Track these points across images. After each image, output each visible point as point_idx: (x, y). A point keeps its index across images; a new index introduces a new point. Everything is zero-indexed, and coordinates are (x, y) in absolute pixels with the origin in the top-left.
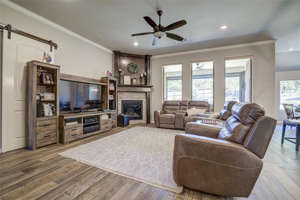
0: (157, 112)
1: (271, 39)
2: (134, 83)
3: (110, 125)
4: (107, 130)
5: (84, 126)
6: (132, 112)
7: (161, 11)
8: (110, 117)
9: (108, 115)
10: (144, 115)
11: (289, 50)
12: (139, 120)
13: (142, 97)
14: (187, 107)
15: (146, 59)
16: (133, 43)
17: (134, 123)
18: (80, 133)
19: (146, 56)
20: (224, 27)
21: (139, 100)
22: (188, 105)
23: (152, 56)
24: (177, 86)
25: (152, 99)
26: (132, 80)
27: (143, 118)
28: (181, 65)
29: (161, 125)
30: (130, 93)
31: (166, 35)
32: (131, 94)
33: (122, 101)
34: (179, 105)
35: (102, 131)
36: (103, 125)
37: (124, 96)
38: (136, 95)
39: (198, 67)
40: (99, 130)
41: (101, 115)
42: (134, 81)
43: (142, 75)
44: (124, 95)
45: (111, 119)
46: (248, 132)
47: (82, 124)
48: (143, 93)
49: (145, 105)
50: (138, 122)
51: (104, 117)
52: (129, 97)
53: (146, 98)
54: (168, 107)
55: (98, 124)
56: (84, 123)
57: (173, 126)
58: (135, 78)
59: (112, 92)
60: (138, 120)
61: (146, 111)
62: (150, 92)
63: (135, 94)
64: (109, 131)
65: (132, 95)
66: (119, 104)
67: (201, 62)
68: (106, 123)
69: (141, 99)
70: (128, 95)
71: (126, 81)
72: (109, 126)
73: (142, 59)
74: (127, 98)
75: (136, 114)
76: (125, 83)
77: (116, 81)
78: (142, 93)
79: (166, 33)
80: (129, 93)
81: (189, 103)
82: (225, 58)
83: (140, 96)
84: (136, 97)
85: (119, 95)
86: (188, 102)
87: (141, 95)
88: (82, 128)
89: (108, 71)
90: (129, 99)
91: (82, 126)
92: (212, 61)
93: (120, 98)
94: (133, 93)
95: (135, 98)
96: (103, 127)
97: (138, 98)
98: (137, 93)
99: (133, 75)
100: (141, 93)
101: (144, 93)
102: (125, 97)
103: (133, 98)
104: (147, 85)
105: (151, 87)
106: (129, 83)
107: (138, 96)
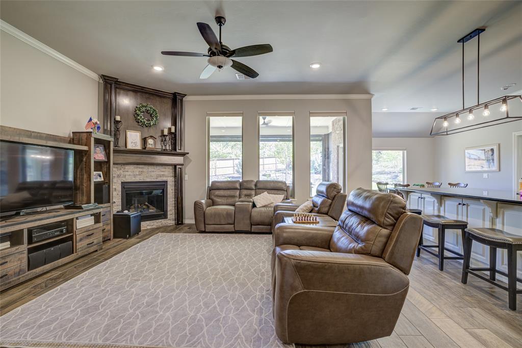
0: (201, 203)
1: (368, 93)
2: (151, 146)
3: (97, 238)
4: (92, 249)
5: (30, 251)
6: (145, 205)
7: (223, 18)
8: (97, 220)
9: (93, 217)
10: (171, 210)
11: (384, 110)
12: (160, 220)
13: (166, 173)
14: (253, 192)
15: (176, 100)
16: (152, 66)
17: (149, 227)
18: (17, 270)
19: (175, 94)
20: (316, 66)
21: (159, 179)
22: (254, 187)
23: (186, 95)
24: (217, 151)
25: (186, 177)
26: (144, 140)
27: (169, 216)
28: (240, 118)
29: (209, 228)
30: (141, 166)
31: (231, 63)
32: (142, 168)
33: (123, 184)
34: (238, 189)
35: (80, 254)
36: (81, 240)
37: (127, 173)
39: (264, 122)
40: (73, 253)
41: (77, 218)
42: (150, 141)
43: (166, 132)
44: (127, 171)
45: (101, 224)
46: (389, 237)
47: (24, 247)
48: (168, 167)
49: (172, 190)
50: (157, 224)
51: (84, 222)
52: (139, 175)
53: (175, 176)
54: (217, 192)
55: (70, 239)
56: (30, 241)
57: (231, 228)
58: (151, 137)
59: (99, 165)
60: (157, 221)
61: (174, 202)
62: (182, 165)
63: (151, 168)
64: (97, 251)
65: (144, 170)
66: (115, 189)
67: (275, 115)
68: (89, 235)
69: (164, 179)
70: (136, 170)
71: (132, 142)
72: (95, 242)
73: (165, 100)
75: (152, 209)
76: (130, 146)
77: (109, 142)
78: (166, 167)
79: (233, 60)
80: (138, 166)
81: (256, 185)
82: (310, 113)
83: (162, 173)
84: (153, 174)
85: (115, 171)
86: (254, 183)
87: (164, 170)
88: (25, 255)
89: (91, 120)
90: (137, 179)
91: (26, 252)
92: (290, 116)
93: (119, 176)
94: (146, 167)
95: (151, 176)
96: (81, 246)
97: (158, 176)
98: (155, 167)
99: (146, 129)
100: (164, 167)
101: (171, 167)
102: (130, 175)
103: (147, 177)
104: (176, 150)
105: (183, 155)
106: (139, 147)
107: (158, 173)
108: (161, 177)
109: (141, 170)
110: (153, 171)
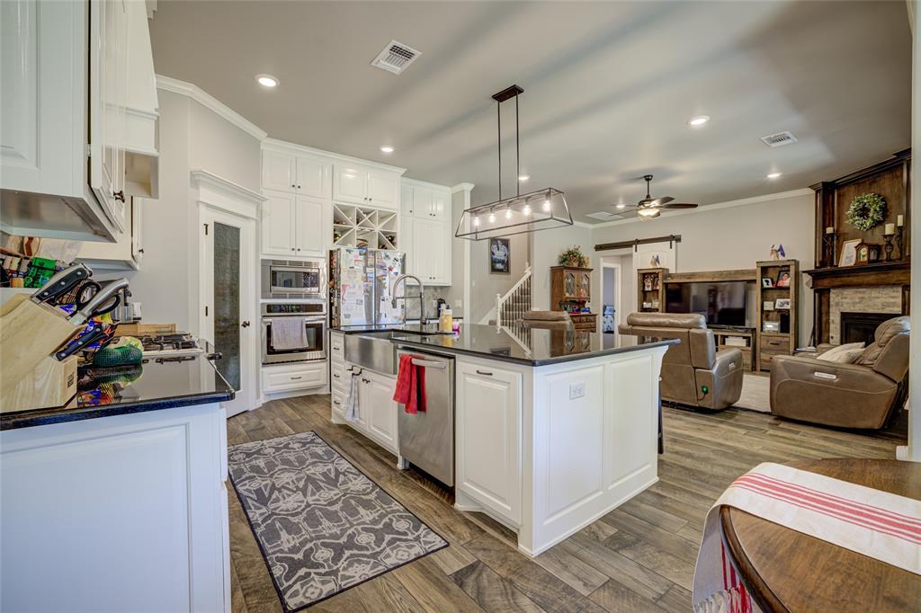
2: (863, 259)
30: (861, 290)
32: (863, 292)
33: (844, 316)
37: (844, 300)
38: (877, 295)
42: (863, 252)
43: (889, 230)
44: (846, 298)
52: (859, 303)
58: (864, 244)
66: (834, 321)
70: (854, 295)
71: (847, 257)
74: (854, 304)
76: (843, 264)
80: (859, 290)
83: (892, 300)
84: (877, 300)
85: (833, 298)
90: (858, 309)
93: (837, 304)
94: (869, 291)
95: (875, 305)
97: (884, 306)
98: (880, 290)
102: (847, 303)
103: (868, 306)
106: (853, 262)
107: (884, 300)
108: (889, 306)
109: (861, 295)
110: (878, 298)
